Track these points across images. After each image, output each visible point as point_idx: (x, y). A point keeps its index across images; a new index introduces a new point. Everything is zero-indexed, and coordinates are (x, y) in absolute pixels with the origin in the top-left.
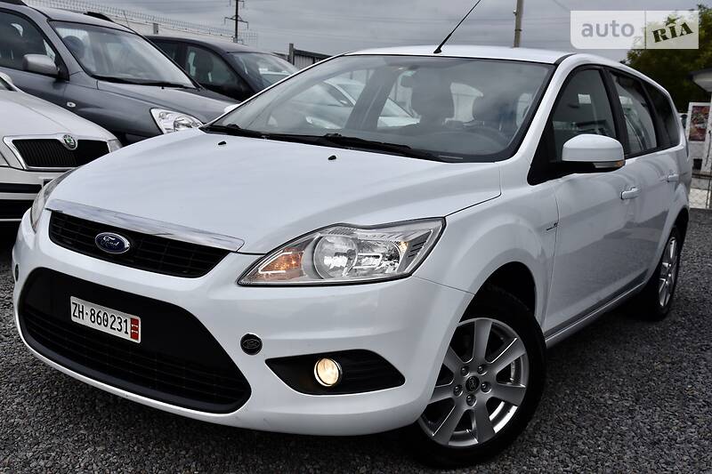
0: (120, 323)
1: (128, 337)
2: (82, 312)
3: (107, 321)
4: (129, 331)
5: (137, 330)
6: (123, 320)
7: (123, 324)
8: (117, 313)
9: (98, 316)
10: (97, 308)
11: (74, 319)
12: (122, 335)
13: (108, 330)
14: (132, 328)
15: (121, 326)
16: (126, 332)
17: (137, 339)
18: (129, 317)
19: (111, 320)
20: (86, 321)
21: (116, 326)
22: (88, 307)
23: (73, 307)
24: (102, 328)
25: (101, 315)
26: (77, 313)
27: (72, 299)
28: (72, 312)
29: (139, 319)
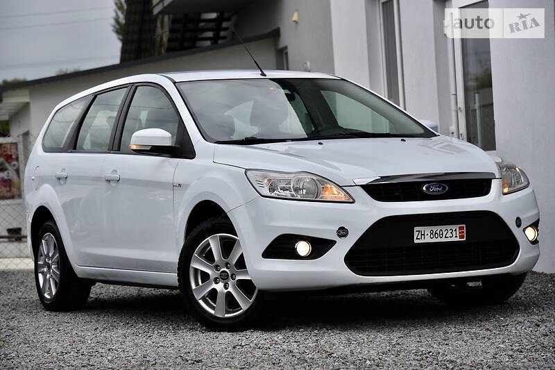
1: (458, 239)
2: (424, 235)
3: (442, 234)
4: (458, 236)
5: (463, 232)
6: (454, 230)
7: (454, 233)
8: (449, 227)
9: (436, 233)
10: (434, 228)
11: (416, 241)
12: (454, 239)
13: (444, 240)
14: (460, 233)
15: (452, 234)
16: (456, 237)
17: (463, 238)
18: (457, 227)
19: (445, 233)
20: (428, 240)
21: (448, 235)
22: (428, 230)
23: (416, 234)
24: (439, 240)
25: (438, 232)
26: (419, 237)
27: (416, 229)
28: (415, 238)
29: (464, 225)
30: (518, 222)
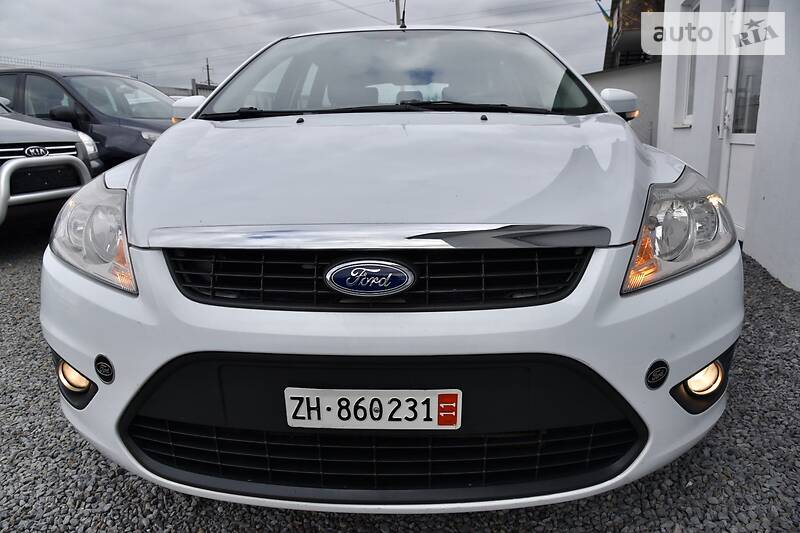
0: (412, 408)
1: (433, 425)
2: (318, 408)
3: (381, 411)
4: (434, 414)
6: (420, 401)
7: (421, 410)
8: (403, 395)
9: (357, 407)
10: (353, 396)
11: (292, 423)
12: (420, 424)
13: (384, 424)
14: (440, 410)
15: (413, 413)
16: (428, 419)
18: (433, 395)
19: (388, 410)
20: (330, 421)
21: (401, 414)
22: (330, 398)
23: (291, 407)
24: (369, 424)
25: (366, 404)
26: (303, 412)
27: (290, 392)
28: (290, 414)
29: (459, 393)
30: (657, 374)
